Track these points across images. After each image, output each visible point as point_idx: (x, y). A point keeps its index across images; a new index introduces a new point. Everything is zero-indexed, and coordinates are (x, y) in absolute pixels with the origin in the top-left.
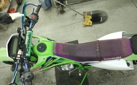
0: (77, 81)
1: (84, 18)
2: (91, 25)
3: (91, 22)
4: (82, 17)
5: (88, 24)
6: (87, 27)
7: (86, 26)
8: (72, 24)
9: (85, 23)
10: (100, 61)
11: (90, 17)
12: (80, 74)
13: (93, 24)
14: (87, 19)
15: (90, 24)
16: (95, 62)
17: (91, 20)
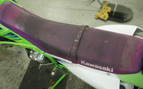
0: (51, 80)
1: (101, 8)
2: (106, 19)
3: (107, 16)
4: (99, 6)
5: (102, 17)
6: (99, 20)
7: (99, 18)
8: (82, 10)
9: (99, 14)
10: (74, 62)
11: (109, 10)
12: (53, 74)
13: (108, 19)
14: (103, 10)
15: (105, 17)
16: (67, 61)
17: (109, 13)
